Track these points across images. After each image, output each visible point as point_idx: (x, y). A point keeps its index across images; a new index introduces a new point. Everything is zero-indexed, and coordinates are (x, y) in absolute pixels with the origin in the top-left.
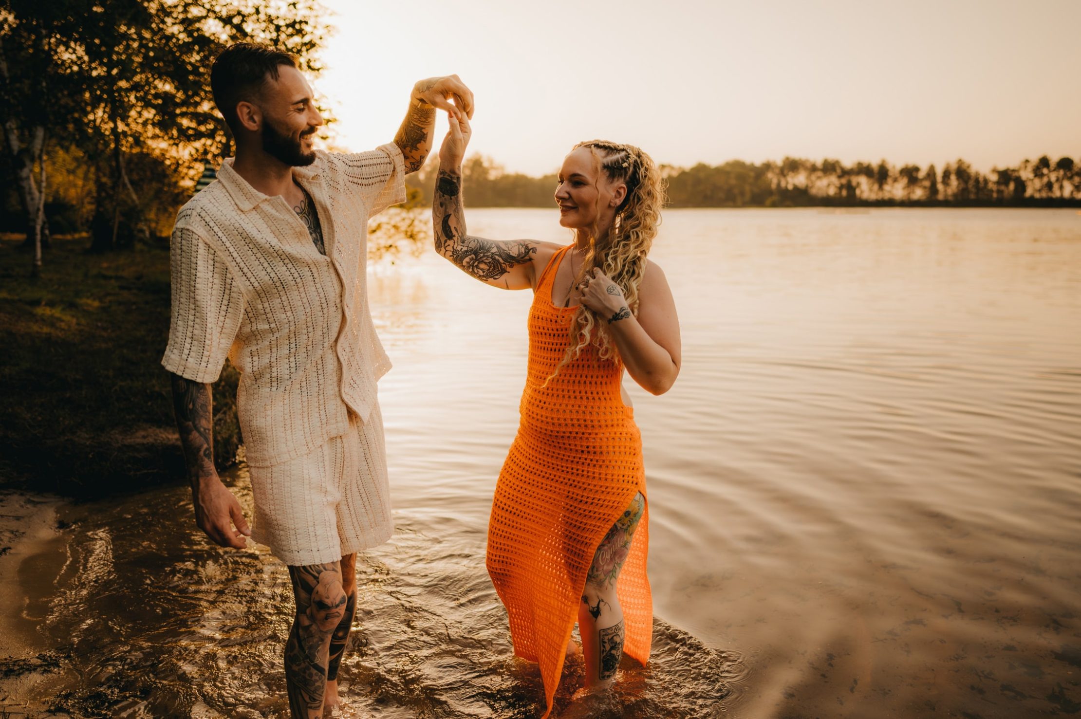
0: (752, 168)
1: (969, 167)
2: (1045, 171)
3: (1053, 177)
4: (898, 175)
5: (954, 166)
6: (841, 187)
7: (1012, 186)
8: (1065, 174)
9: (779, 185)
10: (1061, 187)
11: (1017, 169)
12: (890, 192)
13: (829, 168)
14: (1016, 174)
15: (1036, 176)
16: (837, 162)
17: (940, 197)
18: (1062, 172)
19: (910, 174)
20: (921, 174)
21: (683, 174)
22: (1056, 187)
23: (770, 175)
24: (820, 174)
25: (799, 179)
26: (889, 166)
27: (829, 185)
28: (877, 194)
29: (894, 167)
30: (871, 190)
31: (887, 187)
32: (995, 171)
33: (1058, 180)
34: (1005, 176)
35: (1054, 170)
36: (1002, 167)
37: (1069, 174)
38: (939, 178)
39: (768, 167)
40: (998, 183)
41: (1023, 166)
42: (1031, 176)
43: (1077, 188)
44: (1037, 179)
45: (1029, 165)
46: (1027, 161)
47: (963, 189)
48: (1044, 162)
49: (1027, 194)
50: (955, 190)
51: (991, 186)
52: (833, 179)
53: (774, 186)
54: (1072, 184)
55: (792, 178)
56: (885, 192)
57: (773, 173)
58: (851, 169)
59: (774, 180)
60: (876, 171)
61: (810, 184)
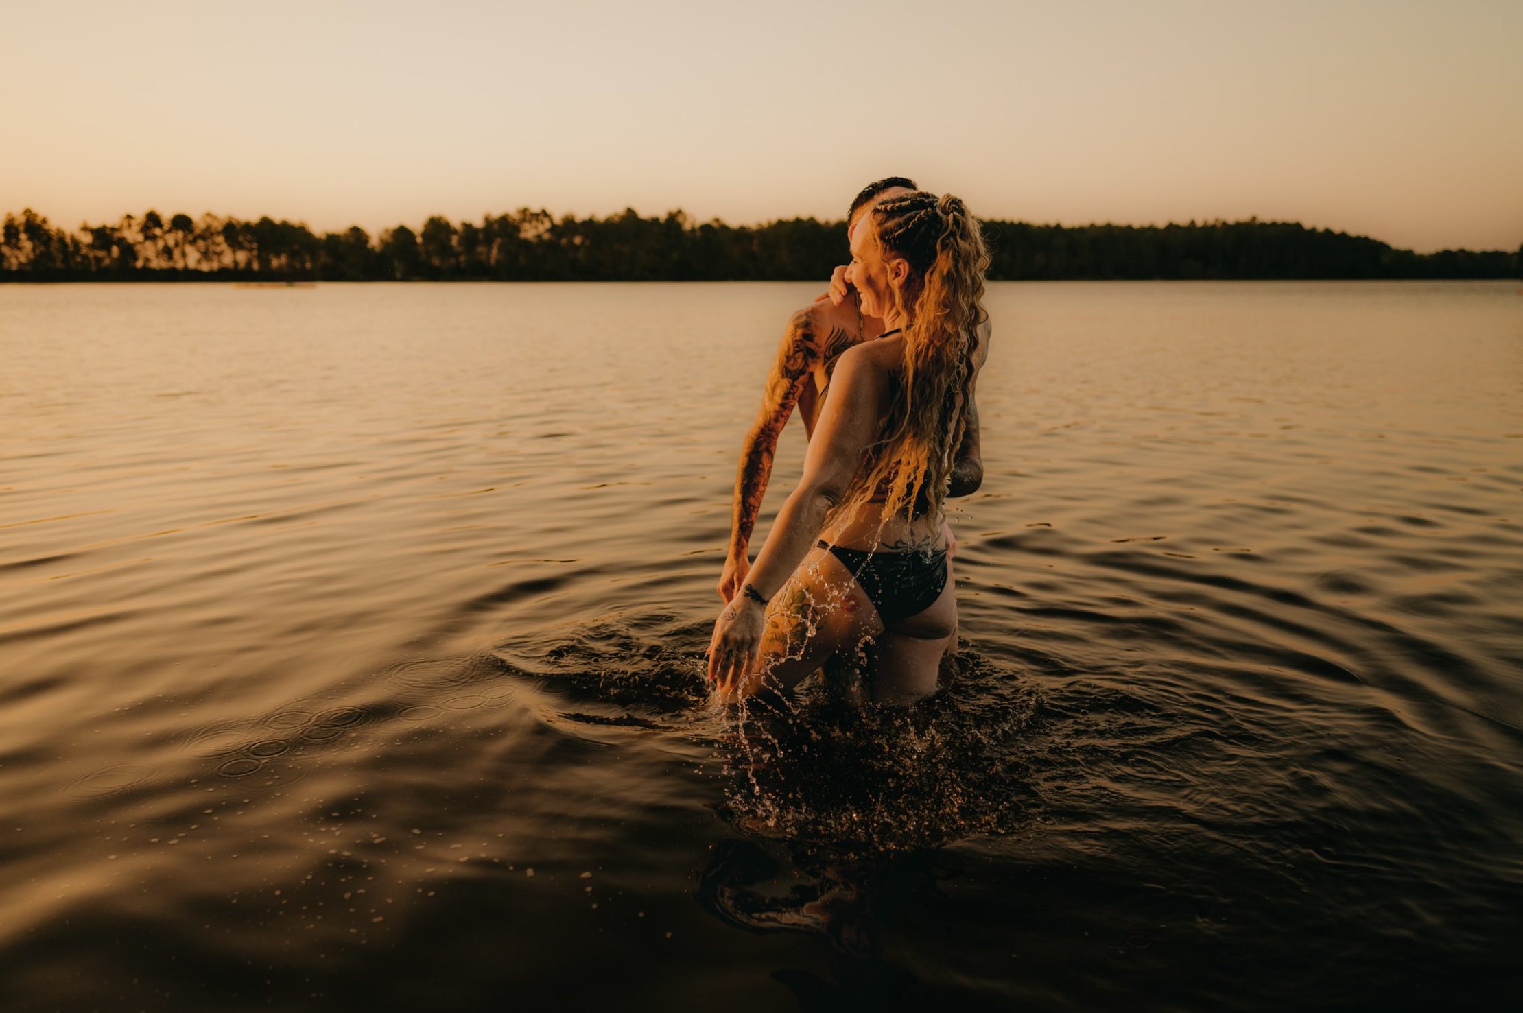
1: (45, 221)
2: (158, 231)
3: (170, 240)
5: (20, 219)
7: (115, 250)
8: (185, 236)
10: (184, 255)
11: (117, 226)
14: (117, 235)
15: (147, 238)
18: (180, 234)
22: (177, 253)
32: (85, 229)
33: (177, 245)
34: (103, 237)
35: (169, 231)
36: (95, 224)
37: (190, 237)
40: (91, 246)
41: (126, 224)
42: (140, 238)
43: (206, 255)
44: (148, 244)
45: (133, 223)
46: (129, 217)
47: (42, 255)
48: (153, 219)
49: (139, 264)
50: (32, 256)
51: (84, 251)
54: (197, 250)
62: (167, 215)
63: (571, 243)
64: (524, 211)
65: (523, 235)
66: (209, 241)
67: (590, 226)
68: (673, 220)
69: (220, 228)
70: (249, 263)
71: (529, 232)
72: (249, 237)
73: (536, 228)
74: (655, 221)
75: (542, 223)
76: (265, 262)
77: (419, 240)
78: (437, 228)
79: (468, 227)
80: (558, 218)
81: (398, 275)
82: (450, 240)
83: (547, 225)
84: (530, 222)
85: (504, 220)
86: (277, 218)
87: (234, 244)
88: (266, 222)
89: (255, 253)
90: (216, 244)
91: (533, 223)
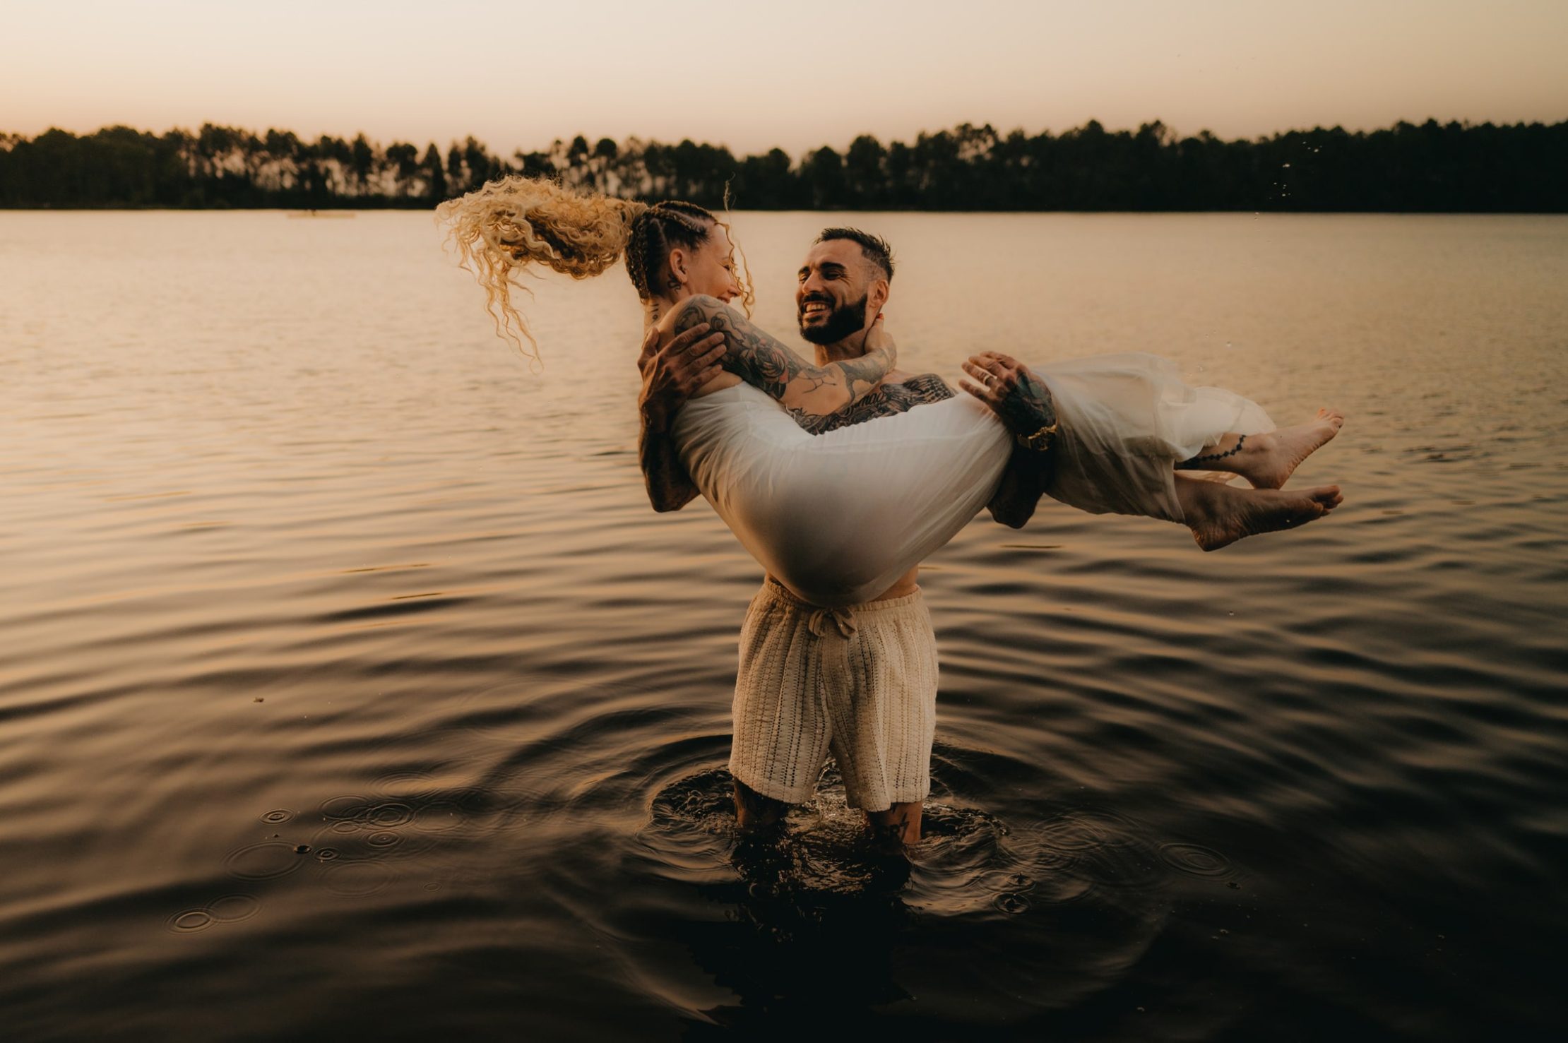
0: (149, 138)
1: (483, 148)
2: (583, 157)
3: (594, 166)
4: (384, 158)
5: (463, 146)
6: (301, 177)
8: (608, 162)
9: (200, 168)
10: (605, 181)
11: (547, 152)
12: (377, 184)
13: (280, 143)
14: (546, 160)
15: (573, 164)
16: (290, 134)
18: (603, 160)
19: (402, 155)
20: (420, 158)
21: (23, 146)
22: (598, 178)
23: (182, 153)
24: (265, 154)
25: (235, 162)
26: (372, 144)
27: (282, 173)
28: (358, 188)
29: (378, 145)
30: (348, 182)
31: (372, 178)
32: (519, 155)
33: (600, 170)
35: (594, 157)
36: (527, 150)
37: (613, 162)
38: (445, 166)
39: (176, 139)
41: (554, 149)
42: (566, 163)
43: (626, 181)
44: (574, 171)
45: (562, 148)
46: (558, 142)
48: (580, 144)
52: (288, 163)
53: (192, 173)
54: (619, 177)
55: (222, 159)
56: (370, 185)
57: (188, 150)
58: (315, 147)
59: (192, 163)
60: (352, 149)
61: (251, 171)
62: (593, 140)
63: (1017, 164)
65: (961, 156)
66: (630, 166)
67: (1043, 141)
68: (1150, 132)
69: (641, 153)
70: (667, 188)
71: (968, 152)
72: (668, 162)
73: (977, 147)
74: (1125, 135)
75: (985, 141)
76: (682, 188)
77: (844, 163)
78: (865, 147)
79: (898, 147)
80: (1003, 135)
81: (817, 203)
82: (877, 162)
83: (990, 143)
84: (970, 140)
85: (941, 137)
86: (698, 140)
87: (654, 170)
88: (687, 145)
89: (673, 179)
90: (637, 170)
91: (974, 141)
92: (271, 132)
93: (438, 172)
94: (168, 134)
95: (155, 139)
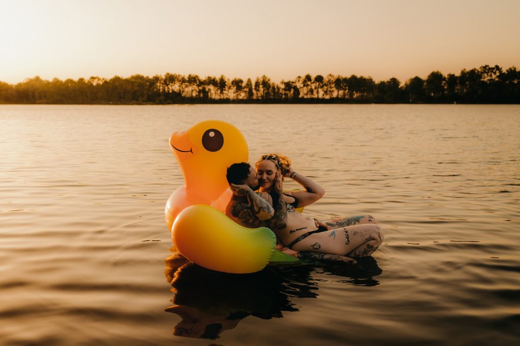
0: (148, 80)
1: (269, 80)
2: (309, 83)
3: (313, 86)
4: (231, 84)
5: (261, 80)
6: (200, 92)
7: (292, 91)
8: (319, 84)
9: (164, 90)
10: (318, 92)
11: (294, 81)
12: (227, 95)
13: (192, 80)
14: (294, 84)
15: (304, 86)
16: (197, 76)
17: (255, 97)
18: (318, 84)
19: (237, 84)
20: (244, 85)
21: (106, 82)
22: (315, 91)
23: (158, 84)
24: (187, 84)
25: (176, 87)
26: (226, 80)
27: (192, 91)
28: (220, 96)
29: (229, 80)
30: (216, 93)
31: (225, 92)
32: (283, 82)
33: (315, 88)
34: (288, 85)
35: (314, 82)
36: (286, 81)
37: (321, 85)
38: (253, 87)
39: (157, 79)
40: (285, 89)
41: (297, 80)
42: (302, 86)
43: (326, 92)
44: (305, 87)
45: (300, 79)
46: (299, 77)
47: (266, 93)
48: (308, 78)
49: (300, 96)
50: (262, 93)
51: (281, 91)
52: (195, 87)
53: (161, 91)
54: (323, 90)
55: (171, 86)
56: (224, 95)
57: (160, 83)
58: (205, 81)
59: (161, 88)
60: (218, 82)
61: (182, 90)
62: (313, 77)
63: (512, 83)
64: (485, 67)
66: (329, 86)
69: (334, 81)
70: (344, 95)
71: (486, 78)
72: (345, 84)
73: (491, 76)
75: (495, 73)
76: (351, 95)
77: (425, 83)
78: (436, 77)
79: (452, 77)
80: (504, 70)
81: (411, 101)
82: (441, 83)
83: (498, 74)
87: (339, 87)
88: (354, 77)
89: (347, 91)
90: (331, 88)
91: (489, 74)
92: (190, 75)
93: (251, 90)
94: (154, 77)
95: (149, 79)
